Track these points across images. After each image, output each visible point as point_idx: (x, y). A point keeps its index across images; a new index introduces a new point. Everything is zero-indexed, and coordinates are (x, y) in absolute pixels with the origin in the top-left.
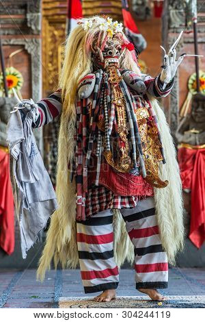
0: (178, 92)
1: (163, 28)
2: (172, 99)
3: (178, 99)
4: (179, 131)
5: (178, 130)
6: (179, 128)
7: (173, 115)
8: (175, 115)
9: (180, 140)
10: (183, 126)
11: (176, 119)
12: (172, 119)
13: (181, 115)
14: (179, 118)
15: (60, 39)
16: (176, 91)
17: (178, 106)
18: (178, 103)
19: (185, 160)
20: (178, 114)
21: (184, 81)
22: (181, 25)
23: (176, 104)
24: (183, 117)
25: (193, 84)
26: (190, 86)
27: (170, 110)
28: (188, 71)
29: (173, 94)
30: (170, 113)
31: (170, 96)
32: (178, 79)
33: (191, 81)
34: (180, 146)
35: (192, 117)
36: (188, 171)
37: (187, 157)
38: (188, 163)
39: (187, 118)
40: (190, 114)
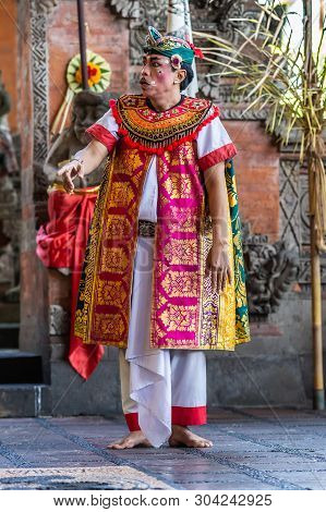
0: (47, 88)
2: (36, 102)
3: (48, 102)
4: (50, 161)
5: (47, 159)
6: (49, 155)
7: (38, 131)
8: (43, 130)
9: (51, 177)
10: (56, 151)
11: (45, 138)
12: (36, 138)
13: (54, 130)
14: (50, 137)
16: (44, 88)
17: (48, 113)
18: (48, 108)
19: (62, 214)
20: (48, 131)
21: (62, 69)
23: (45, 110)
24: (58, 135)
25: (74, 75)
26: (70, 78)
27: (34, 121)
28: (65, 50)
29: (38, 93)
30: (32, 126)
31: (32, 95)
32: (46, 66)
33: (71, 69)
34: (51, 190)
35: (74, 134)
36: (67, 236)
37: (65, 209)
38: (67, 220)
39: (65, 136)
40: (70, 129)
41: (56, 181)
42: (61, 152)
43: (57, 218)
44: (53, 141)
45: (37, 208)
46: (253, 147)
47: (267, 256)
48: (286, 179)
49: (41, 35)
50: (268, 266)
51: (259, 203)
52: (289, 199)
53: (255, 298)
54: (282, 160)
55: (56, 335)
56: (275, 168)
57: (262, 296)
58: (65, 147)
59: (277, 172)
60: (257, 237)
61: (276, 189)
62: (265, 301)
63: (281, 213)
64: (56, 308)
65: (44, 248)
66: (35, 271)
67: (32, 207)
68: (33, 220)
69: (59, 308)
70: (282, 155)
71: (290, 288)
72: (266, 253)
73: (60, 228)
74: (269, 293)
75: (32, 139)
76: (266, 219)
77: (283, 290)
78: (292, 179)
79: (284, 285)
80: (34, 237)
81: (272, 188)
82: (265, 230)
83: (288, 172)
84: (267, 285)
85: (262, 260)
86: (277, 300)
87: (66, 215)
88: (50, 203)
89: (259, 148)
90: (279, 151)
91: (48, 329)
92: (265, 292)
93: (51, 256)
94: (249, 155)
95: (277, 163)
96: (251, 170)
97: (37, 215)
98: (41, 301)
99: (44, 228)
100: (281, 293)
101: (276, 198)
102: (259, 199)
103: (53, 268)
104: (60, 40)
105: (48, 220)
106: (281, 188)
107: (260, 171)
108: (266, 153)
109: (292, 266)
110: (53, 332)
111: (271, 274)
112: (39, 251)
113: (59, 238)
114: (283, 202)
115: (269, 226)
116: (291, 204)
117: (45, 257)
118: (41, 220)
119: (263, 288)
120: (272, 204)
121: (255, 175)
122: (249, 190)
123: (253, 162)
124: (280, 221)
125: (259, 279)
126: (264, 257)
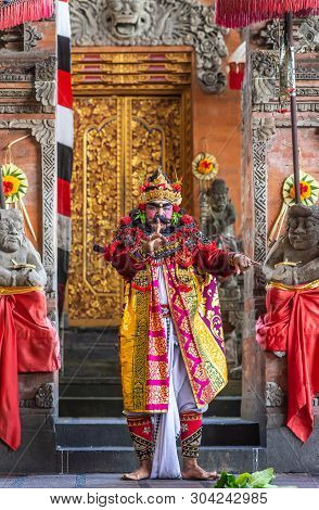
0: (266, 203)
1: (245, 104)
2: (257, 214)
3: (267, 214)
4: (267, 263)
5: (265, 261)
6: (267, 257)
7: (259, 238)
8: (263, 239)
9: (269, 277)
10: (273, 255)
11: (264, 244)
12: (257, 244)
13: (271, 238)
14: (267, 243)
15: (87, 121)
16: (263, 202)
17: (267, 224)
18: (266, 219)
19: (277, 307)
20: (266, 238)
21: (278, 187)
22: (271, 100)
23: (264, 221)
25: (289, 191)
26: (285, 194)
27: (254, 230)
28: (282, 171)
29: (259, 206)
30: (253, 234)
31: (253, 208)
32: (266, 183)
33: (286, 187)
34: (269, 287)
35: (288, 241)
36: (281, 325)
37: (280, 303)
38: (281, 312)
39: (280, 242)
40: (285, 236)
41: (272, 280)
42: (277, 255)
43: (273, 310)
44: (271, 246)
45: (256, 302)
49: (261, 158)
55: (272, 406)
58: (280, 251)
64: (272, 384)
65: (262, 335)
66: (254, 353)
67: (252, 300)
68: (253, 311)
69: (274, 384)
73: (276, 318)
75: (253, 245)
80: (254, 326)
87: (281, 307)
88: (267, 298)
91: (265, 402)
93: (267, 341)
97: (256, 307)
98: (259, 379)
99: (262, 318)
103: (269, 351)
104: (277, 162)
105: (266, 312)
110: (268, 403)
112: (258, 338)
113: (274, 327)
117: (262, 343)
118: (260, 311)
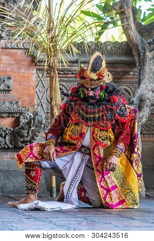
46: (23, 63)
47: (29, 119)
48: (39, 79)
50: (29, 123)
51: (25, 91)
52: (41, 89)
53: (22, 139)
54: (37, 70)
56: (34, 73)
57: (26, 139)
59: (35, 75)
60: (24, 109)
61: (34, 84)
62: (27, 142)
63: (36, 97)
70: (37, 67)
71: (40, 135)
72: (28, 117)
74: (29, 137)
76: (28, 99)
77: (36, 136)
78: (42, 79)
79: (37, 133)
81: (32, 84)
82: (28, 105)
83: (40, 76)
84: (28, 133)
85: (26, 120)
86: (33, 141)
89: (26, 63)
90: (36, 65)
92: (27, 136)
94: (21, 66)
95: (35, 71)
96: (21, 74)
100: (35, 137)
101: (34, 88)
102: (26, 89)
106: (37, 84)
107: (26, 75)
108: (29, 66)
109: (41, 123)
111: (30, 127)
114: (38, 91)
115: (30, 103)
116: (42, 92)
119: (26, 134)
120: (32, 92)
121: (23, 77)
122: (20, 84)
123: (23, 70)
124: (36, 101)
125: (24, 130)
126: (27, 119)
